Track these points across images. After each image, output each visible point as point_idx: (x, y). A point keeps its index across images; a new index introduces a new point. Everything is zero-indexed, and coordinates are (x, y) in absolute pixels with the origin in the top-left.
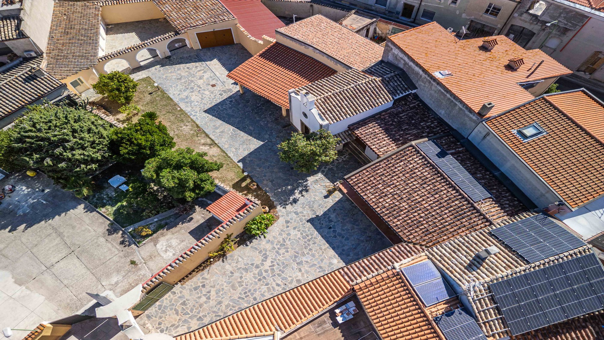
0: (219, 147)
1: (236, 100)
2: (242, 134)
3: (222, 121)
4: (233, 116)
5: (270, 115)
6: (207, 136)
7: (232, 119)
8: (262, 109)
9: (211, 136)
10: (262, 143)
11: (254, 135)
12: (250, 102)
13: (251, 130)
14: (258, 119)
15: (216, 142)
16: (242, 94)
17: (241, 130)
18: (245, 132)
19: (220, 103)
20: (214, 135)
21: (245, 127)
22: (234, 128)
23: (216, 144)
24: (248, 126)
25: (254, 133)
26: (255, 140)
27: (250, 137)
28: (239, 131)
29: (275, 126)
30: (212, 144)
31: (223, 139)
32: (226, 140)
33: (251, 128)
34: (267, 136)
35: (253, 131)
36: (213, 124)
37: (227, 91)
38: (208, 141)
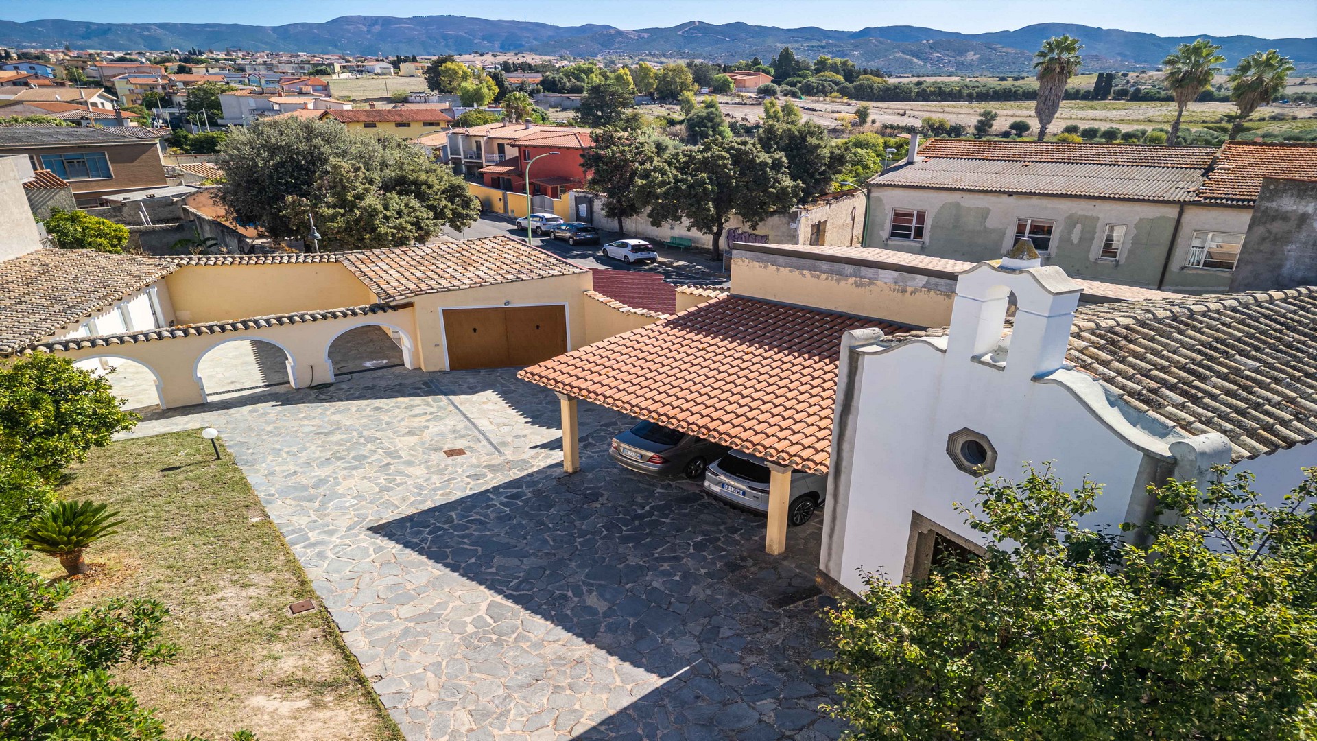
0: (372, 700)
1: (537, 493)
2: (540, 626)
3: (446, 565)
4: (506, 550)
5: (699, 547)
6: (332, 636)
7: (498, 560)
8: (656, 524)
9: (348, 639)
10: (655, 681)
11: (608, 639)
12: (603, 500)
13: (592, 611)
14: (633, 561)
15: (368, 672)
16: (569, 475)
17: (536, 611)
18: (561, 620)
19: (462, 501)
20: (367, 633)
21: (565, 598)
22: (499, 599)
23: (361, 681)
24: (578, 592)
25: (611, 629)
26: (614, 661)
27: (582, 649)
28: (523, 614)
29: (732, 595)
30: (334, 685)
31: (415, 656)
32: (429, 660)
33: (593, 600)
34: (685, 646)
35: (605, 615)
36: (390, 580)
37: (507, 467)
38: (325, 663)
